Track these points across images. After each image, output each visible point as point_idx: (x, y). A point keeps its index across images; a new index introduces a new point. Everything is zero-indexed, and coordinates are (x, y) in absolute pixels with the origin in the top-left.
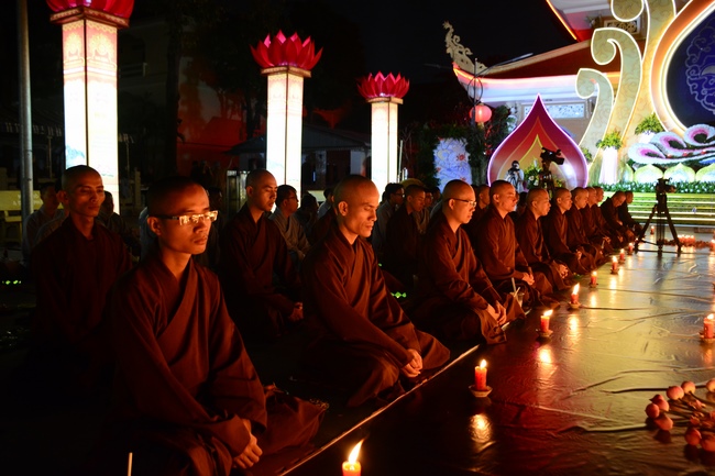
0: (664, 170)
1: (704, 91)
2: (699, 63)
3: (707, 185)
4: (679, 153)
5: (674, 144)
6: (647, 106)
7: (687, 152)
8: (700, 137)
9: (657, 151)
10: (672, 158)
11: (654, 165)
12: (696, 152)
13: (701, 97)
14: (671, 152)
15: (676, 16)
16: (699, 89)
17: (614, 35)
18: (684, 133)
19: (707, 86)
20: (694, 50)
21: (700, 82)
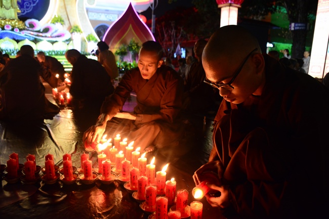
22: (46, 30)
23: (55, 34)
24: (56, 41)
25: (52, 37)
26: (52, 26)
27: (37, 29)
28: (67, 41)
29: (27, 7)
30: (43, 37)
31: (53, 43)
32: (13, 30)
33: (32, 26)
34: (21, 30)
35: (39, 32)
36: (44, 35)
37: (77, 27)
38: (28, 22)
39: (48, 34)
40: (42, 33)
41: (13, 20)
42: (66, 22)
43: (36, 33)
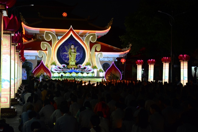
0: (59, 74)
1: (64, 57)
2: (63, 51)
3: (67, 76)
4: (61, 70)
5: (60, 68)
6: (52, 59)
7: (62, 70)
8: (64, 67)
9: (57, 69)
10: (60, 71)
11: (57, 72)
12: (64, 70)
13: (63, 58)
14: (60, 70)
15: (57, 41)
16: (63, 57)
17: (46, 44)
18: (61, 66)
19: (64, 56)
20: (61, 49)
21: (63, 55)
22: (85, 68)
23: (88, 70)
24: (89, 73)
25: (87, 71)
26: (86, 66)
27: (81, 68)
28: (92, 72)
29: (78, 60)
30: (84, 71)
31: (88, 73)
32: (74, 69)
33: (80, 67)
34: (77, 69)
35: (82, 69)
36: (84, 70)
37: (96, 67)
38: (78, 65)
39: (85, 70)
40: (83, 69)
41: (74, 65)
42: (91, 64)
43: (81, 70)
